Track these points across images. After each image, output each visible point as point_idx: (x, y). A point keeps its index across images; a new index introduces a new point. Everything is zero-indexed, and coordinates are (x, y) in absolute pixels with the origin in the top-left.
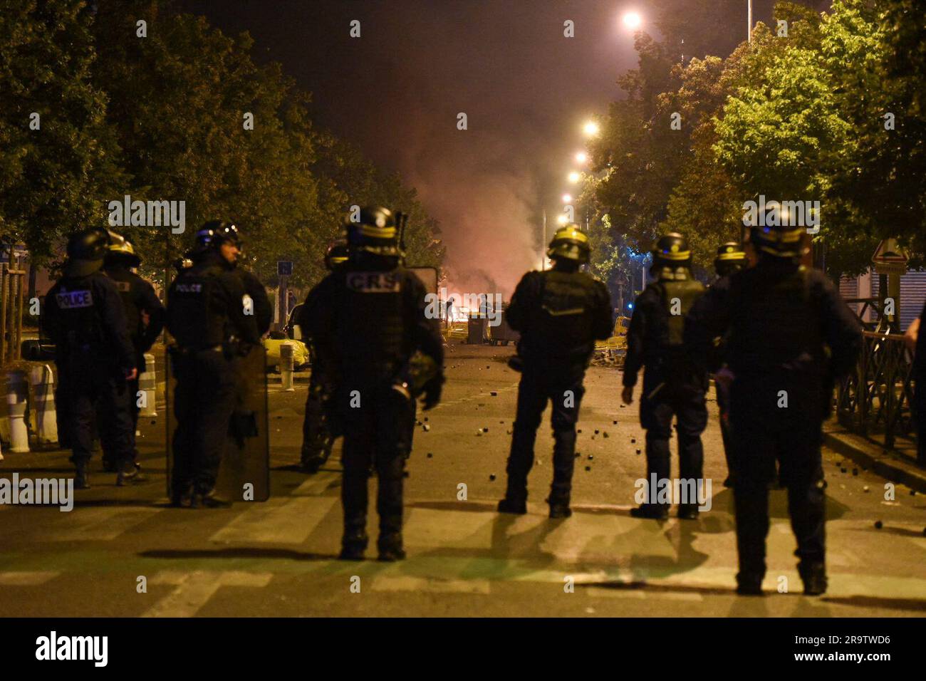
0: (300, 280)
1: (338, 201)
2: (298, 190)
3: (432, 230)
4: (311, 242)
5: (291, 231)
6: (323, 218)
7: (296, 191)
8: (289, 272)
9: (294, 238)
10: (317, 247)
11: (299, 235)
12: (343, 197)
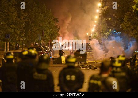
0: (12, 40)
1: (24, 15)
2: (10, 13)
3: (56, 21)
4: (15, 29)
5: (9, 25)
6: (19, 21)
7: (10, 14)
8: (9, 38)
9: (10, 28)
10: (17, 30)
11: (11, 27)
12: (26, 14)
